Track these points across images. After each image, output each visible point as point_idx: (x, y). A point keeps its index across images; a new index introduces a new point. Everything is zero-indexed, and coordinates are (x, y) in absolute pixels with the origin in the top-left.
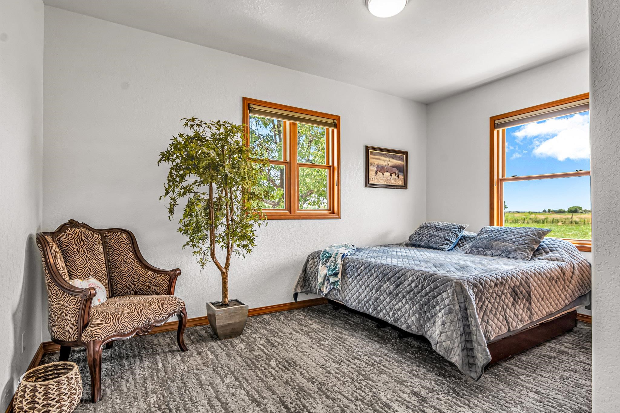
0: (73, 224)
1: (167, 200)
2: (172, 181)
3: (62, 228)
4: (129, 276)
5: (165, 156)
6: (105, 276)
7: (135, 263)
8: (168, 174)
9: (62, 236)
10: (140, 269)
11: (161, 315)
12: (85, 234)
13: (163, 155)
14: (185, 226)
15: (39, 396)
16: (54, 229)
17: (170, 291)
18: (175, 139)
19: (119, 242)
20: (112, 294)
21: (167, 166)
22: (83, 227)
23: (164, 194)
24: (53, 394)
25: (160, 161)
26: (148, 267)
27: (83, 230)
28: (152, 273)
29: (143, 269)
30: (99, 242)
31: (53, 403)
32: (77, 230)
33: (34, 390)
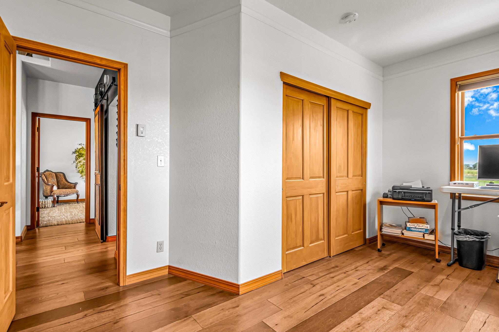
0: (47, 171)
1: (75, 164)
2: (76, 159)
3: (45, 172)
4: (63, 184)
5: (74, 153)
6: (56, 184)
7: (65, 181)
8: (75, 157)
9: (45, 173)
10: (66, 183)
11: (71, 192)
12: (51, 173)
13: (73, 152)
14: (78, 171)
15: (43, 202)
16: (43, 172)
17: (75, 188)
18: (76, 149)
19: (60, 176)
20: (58, 188)
21: (75, 155)
22: (50, 171)
23: (73, 163)
24: (46, 202)
25: (72, 154)
26: (69, 182)
27: (50, 172)
28: (70, 184)
29: (67, 183)
30: (55, 175)
31: (46, 204)
32: (49, 172)
33: (42, 201)
